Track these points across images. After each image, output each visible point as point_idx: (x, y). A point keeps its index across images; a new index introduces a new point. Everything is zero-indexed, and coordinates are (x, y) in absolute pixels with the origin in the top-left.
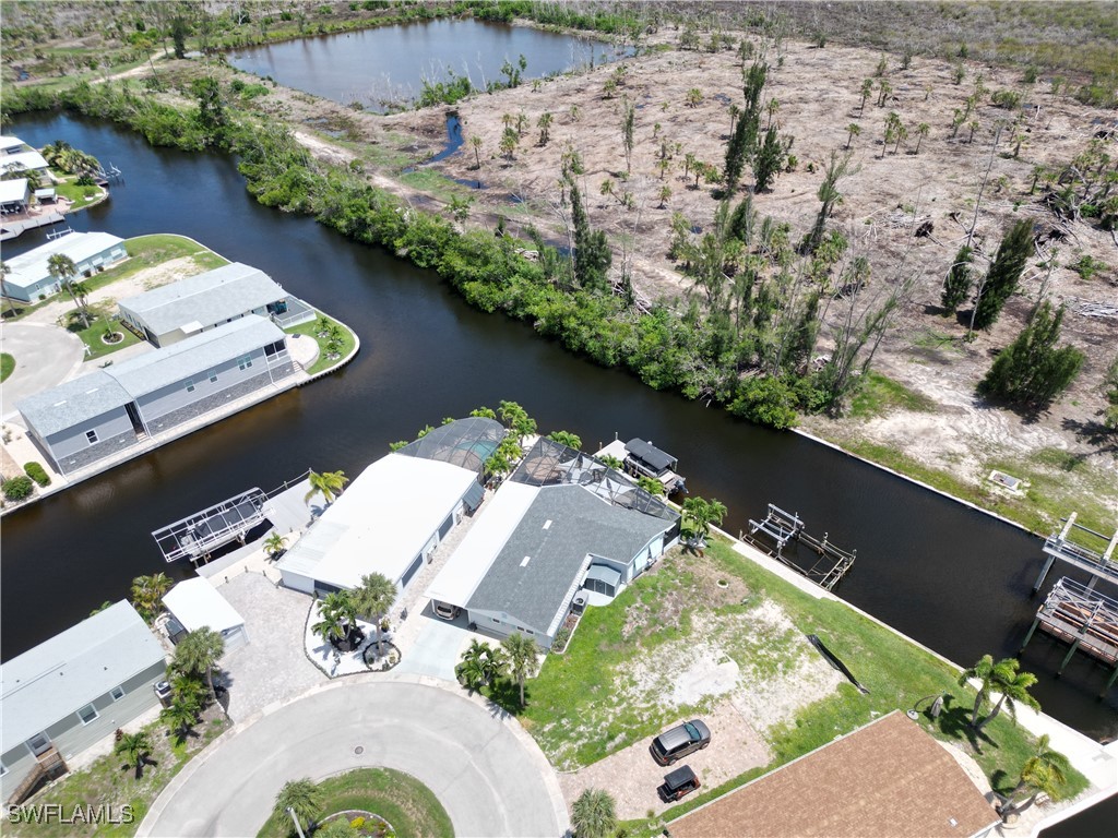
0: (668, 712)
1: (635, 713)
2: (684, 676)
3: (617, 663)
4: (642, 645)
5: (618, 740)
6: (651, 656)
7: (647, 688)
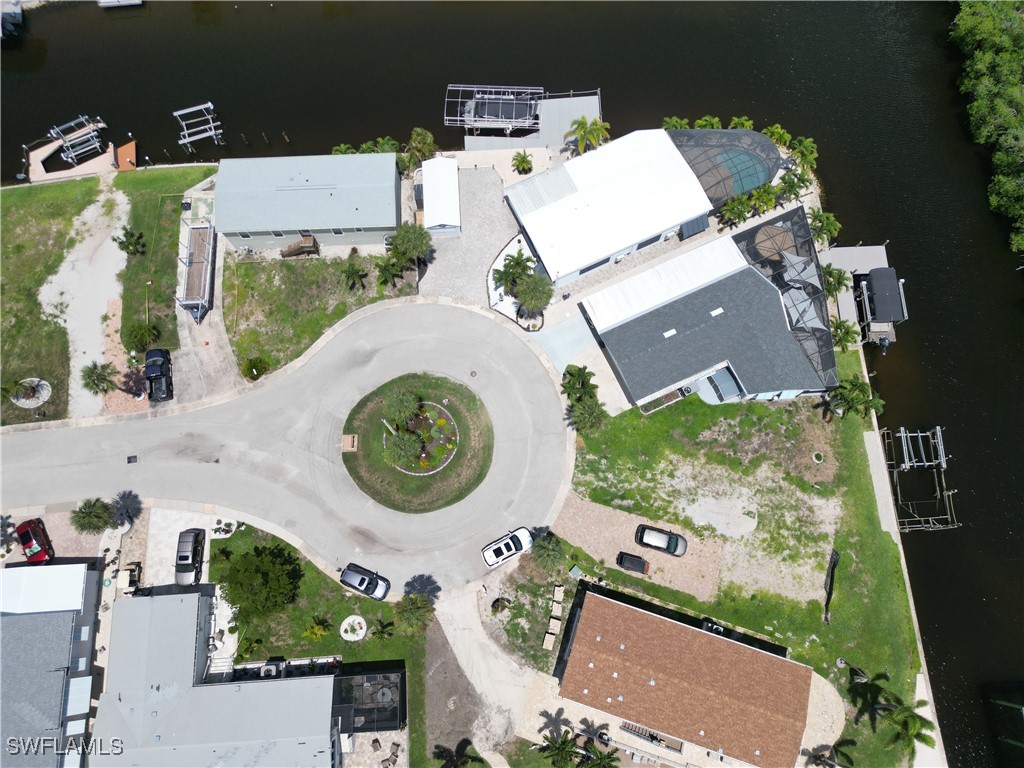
0: (675, 514)
1: (653, 496)
2: (711, 500)
3: (674, 454)
4: (705, 455)
5: (625, 503)
6: (702, 468)
7: (677, 487)
